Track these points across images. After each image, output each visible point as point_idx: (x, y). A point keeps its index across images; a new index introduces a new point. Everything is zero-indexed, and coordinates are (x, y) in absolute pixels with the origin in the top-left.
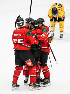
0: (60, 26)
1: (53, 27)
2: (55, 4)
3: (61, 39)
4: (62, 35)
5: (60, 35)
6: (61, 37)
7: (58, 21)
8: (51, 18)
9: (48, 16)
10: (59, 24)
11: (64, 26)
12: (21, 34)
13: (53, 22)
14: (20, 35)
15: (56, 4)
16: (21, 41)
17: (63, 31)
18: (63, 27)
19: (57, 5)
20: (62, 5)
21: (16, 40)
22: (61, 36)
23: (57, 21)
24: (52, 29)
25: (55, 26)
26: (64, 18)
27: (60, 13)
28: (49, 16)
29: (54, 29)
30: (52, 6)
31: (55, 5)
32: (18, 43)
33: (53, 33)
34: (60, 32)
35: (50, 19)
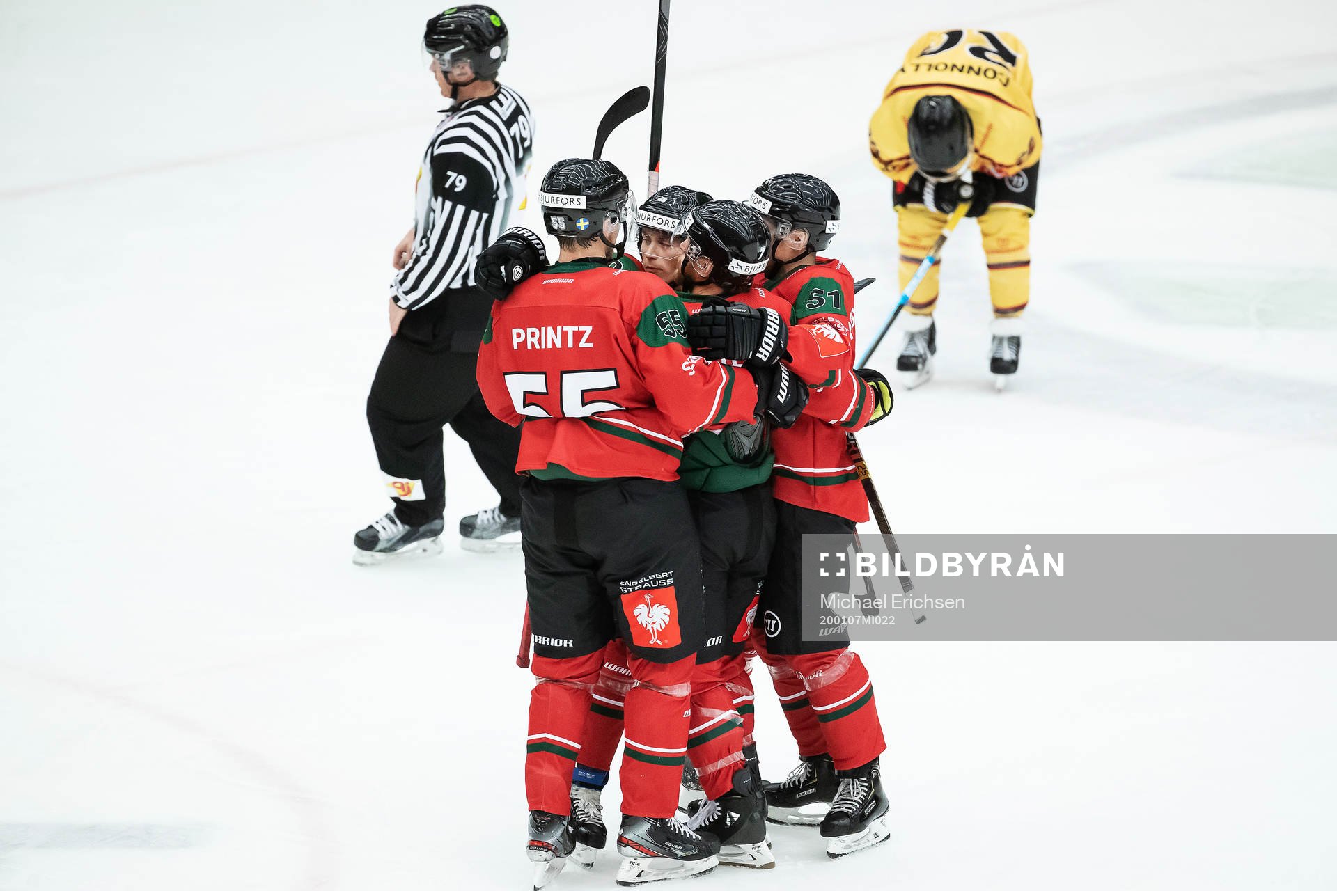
0: (989, 252)
1: (919, 261)
2: (945, 38)
3: (1001, 379)
4: (1016, 342)
5: (998, 340)
6: (1000, 366)
7: (978, 209)
8: (905, 177)
9: (876, 154)
10: (985, 235)
11: (1031, 253)
12: (589, 329)
13: (925, 212)
14: (578, 336)
15: (954, 38)
16: (588, 396)
17: (1021, 307)
18: (1027, 263)
19: (964, 45)
20: (1016, 43)
21: (537, 383)
22: (1007, 355)
23: (963, 208)
24: (914, 283)
25: (945, 253)
26: (1032, 173)
27: (990, 127)
28: (886, 156)
29: (936, 283)
30: (911, 52)
31: (947, 46)
32: (558, 418)
33: (922, 323)
34: (990, 314)
35: (896, 185)
